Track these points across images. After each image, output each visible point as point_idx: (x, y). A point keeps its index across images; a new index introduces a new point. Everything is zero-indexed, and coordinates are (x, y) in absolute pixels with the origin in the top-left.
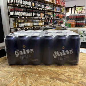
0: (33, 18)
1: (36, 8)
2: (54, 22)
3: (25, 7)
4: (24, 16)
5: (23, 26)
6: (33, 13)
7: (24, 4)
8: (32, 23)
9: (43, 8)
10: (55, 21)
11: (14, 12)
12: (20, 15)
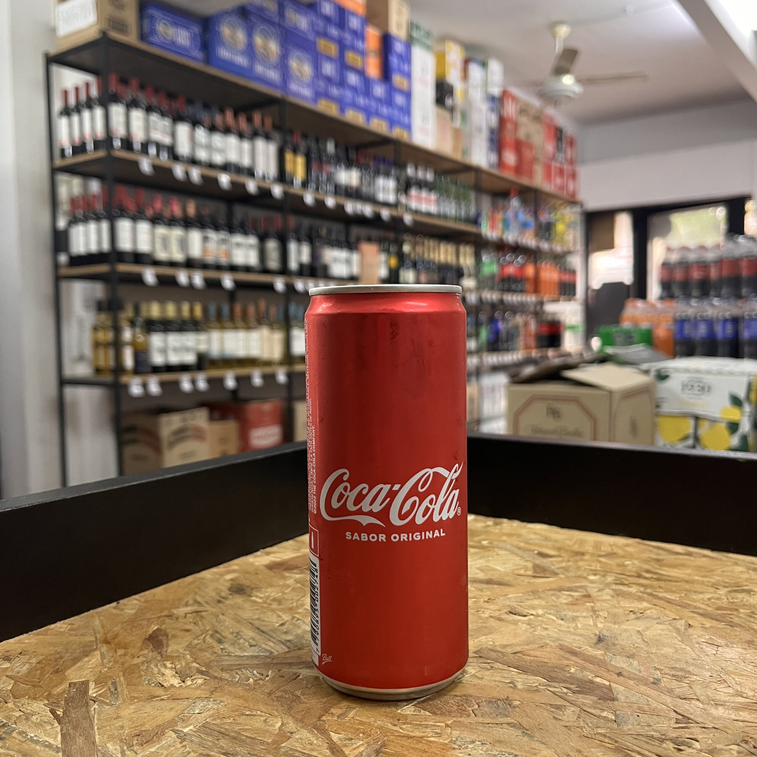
0: (290, 288)
1: (320, 203)
2: (484, 334)
3: (215, 181)
4: (204, 266)
5: (190, 358)
6: (293, 246)
7: (202, 155)
8: (278, 337)
9: (386, 204)
10: (492, 320)
11: (105, 225)
12: (162, 255)
